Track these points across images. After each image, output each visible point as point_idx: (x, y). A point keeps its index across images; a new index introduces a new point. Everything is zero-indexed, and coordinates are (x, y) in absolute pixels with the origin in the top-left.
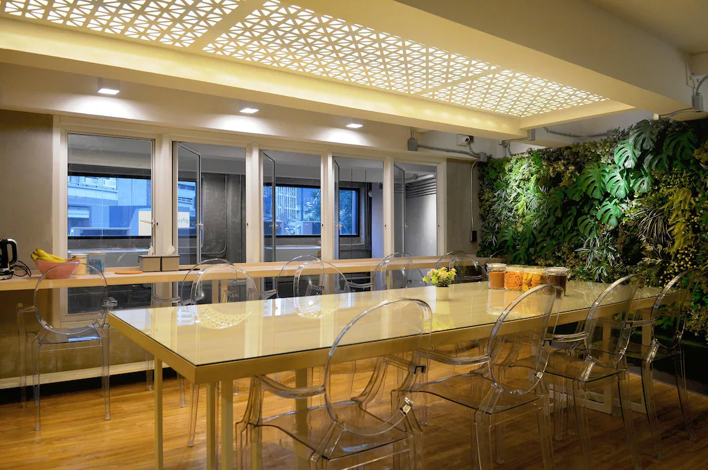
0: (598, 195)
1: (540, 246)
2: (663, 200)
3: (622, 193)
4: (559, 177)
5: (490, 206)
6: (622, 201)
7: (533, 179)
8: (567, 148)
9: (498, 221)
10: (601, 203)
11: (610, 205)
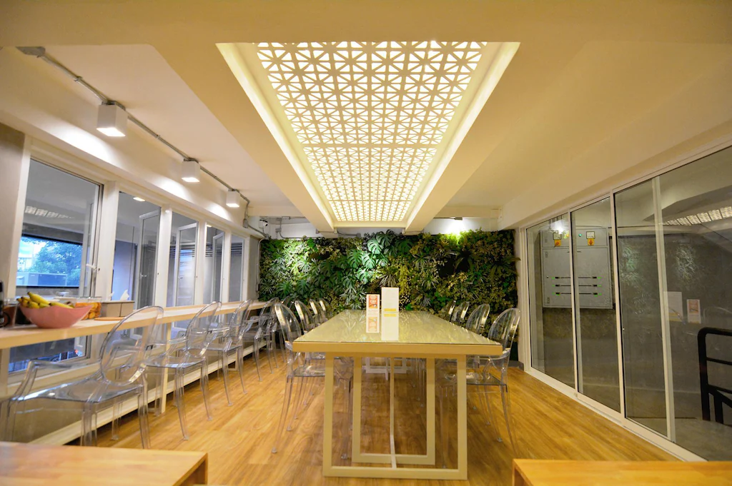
0: (355, 266)
1: (312, 293)
2: (395, 270)
3: (371, 267)
4: (328, 254)
5: (268, 269)
6: (370, 270)
7: (307, 254)
8: (334, 239)
9: (273, 278)
10: (357, 270)
11: (363, 272)
